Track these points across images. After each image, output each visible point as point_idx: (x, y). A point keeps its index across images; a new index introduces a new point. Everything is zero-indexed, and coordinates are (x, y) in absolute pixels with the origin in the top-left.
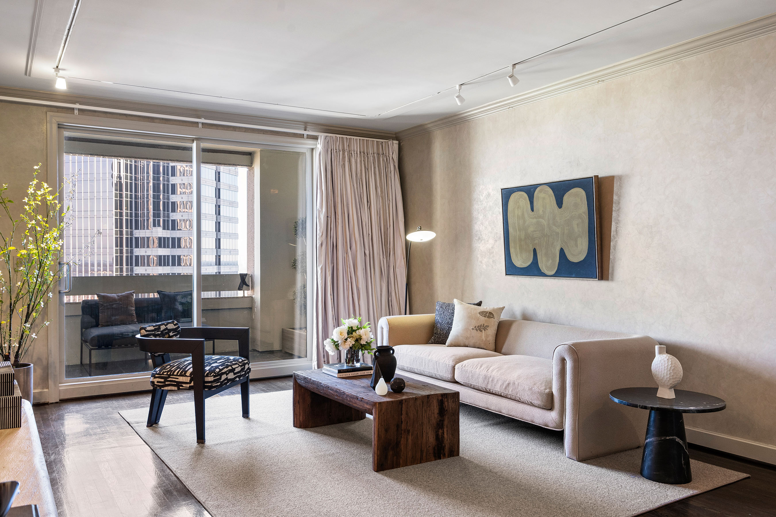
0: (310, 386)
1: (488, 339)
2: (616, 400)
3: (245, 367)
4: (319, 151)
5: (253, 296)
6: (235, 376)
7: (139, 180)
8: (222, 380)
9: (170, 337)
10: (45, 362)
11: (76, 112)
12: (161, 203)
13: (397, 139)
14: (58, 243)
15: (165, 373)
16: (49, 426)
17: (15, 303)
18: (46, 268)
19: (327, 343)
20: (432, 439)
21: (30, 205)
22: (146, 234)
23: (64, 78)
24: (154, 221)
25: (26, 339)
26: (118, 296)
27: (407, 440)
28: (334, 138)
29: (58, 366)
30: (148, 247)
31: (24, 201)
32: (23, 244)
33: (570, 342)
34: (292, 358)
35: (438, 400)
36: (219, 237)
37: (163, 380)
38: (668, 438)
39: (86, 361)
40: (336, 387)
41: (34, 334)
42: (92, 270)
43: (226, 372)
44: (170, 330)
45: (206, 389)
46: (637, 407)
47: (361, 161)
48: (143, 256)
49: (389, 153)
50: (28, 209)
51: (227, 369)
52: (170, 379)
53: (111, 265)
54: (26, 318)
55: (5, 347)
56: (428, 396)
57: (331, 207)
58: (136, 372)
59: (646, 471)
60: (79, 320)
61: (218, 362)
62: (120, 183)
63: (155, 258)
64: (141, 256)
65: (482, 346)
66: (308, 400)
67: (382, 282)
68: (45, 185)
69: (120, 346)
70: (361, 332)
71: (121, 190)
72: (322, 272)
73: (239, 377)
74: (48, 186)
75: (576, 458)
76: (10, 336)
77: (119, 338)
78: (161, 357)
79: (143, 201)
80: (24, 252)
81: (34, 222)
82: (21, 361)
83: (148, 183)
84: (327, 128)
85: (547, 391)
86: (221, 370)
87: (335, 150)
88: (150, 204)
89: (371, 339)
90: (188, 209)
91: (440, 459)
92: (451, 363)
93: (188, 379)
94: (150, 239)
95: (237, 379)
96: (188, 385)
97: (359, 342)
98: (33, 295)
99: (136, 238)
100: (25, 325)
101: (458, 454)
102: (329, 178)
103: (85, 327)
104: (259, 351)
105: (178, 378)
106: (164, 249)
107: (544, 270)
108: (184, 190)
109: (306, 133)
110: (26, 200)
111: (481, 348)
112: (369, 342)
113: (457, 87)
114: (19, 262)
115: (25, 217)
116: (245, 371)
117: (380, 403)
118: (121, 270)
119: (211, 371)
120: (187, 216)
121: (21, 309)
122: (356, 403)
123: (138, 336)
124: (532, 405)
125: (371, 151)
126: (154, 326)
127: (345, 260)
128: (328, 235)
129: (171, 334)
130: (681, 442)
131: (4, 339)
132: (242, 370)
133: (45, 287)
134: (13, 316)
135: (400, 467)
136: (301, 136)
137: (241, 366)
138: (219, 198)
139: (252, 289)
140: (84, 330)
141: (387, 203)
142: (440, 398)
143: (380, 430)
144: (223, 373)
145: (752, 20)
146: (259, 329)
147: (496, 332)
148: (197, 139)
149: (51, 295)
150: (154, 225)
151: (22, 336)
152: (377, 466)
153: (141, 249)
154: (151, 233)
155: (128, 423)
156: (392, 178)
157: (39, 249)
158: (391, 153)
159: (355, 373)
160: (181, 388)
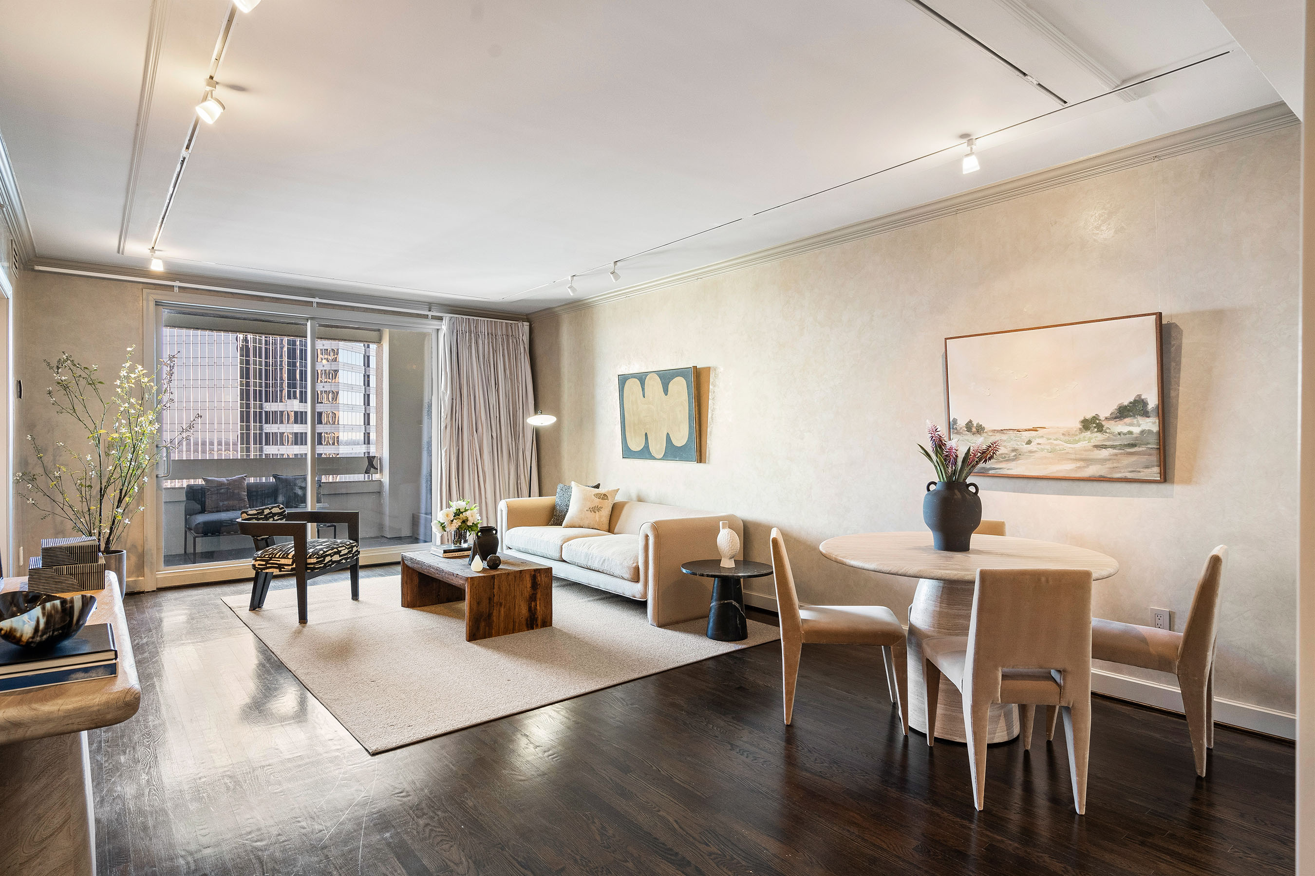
0: (415, 566)
1: (602, 520)
2: (684, 571)
3: (352, 549)
4: (444, 332)
5: (382, 480)
6: (341, 558)
7: (271, 345)
8: (326, 562)
9: (274, 520)
10: (140, 549)
11: (176, 289)
12: (298, 372)
13: (528, 320)
14: (154, 426)
15: (267, 556)
16: (144, 612)
17: (106, 488)
18: (140, 452)
19: (434, 525)
20: (524, 611)
21: (122, 388)
22: (279, 407)
23: (160, 259)
24: (289, 392)
25: (118, 525)
26: (228, 480)
27: (500, 611)
28: (460, 319)
29: (155, 552)
30: (282, 422)
31: (115, 383)
32: (115, 428)
33: (654, 520)
34: (418, 543)
35: (531, 575)
36: (368, 412)
37: (264, 563)
38: (726, 602)
39: (190, 550)
40: (437, 566)
41: (127, 520)
42: (212, 450)
43: (330, 554)
44: (275, 514)
45: (308, 571)
46: (696, 575)
47: (489, 343)
48: (275, 433)
49: (519, 335)
50: (120, 392)
51: (332, 551)
52: (272, 561)
53: (235, 444)
54: (118, 504)
55: (94, 533)
56: (521, 571)
57: (457, 389)
58: (243, 559)
59: (710, 632)
60: (182, 507)
61: (323, 544)
62: (247, 347)
63: (290, 436)
64: (272, 433)
65: (596, 527)
66: (416, 580)
67: (510, 465)
68: (140, 368)
69: (229, 533)
70: (468, 514)
71: (248, 355)
72: (446, 455)
73: (346, 559)
74: (142, 369)
75: (656, 625)
76: (100, 522)
77: (227, 524)
78: (264, 541)
79: (276, 369)
80: (116, 435)
81: (126, 405)
82: (113, 548)
83: (282, 348)
84: (453, 308)
85: (635, 564)
86: (325, 552)
87: (461, 331)
88: (283, 372)
89: (478, 520)
90: (331, 378)
91: (533, 629)
92: (560, 543)
93: (290, 562)
94: (284, 414)
95: (344, 561)
96: (290, 567)
97: (466, 524)
98: (125, 479)
99: (266, 412)
100: (117, 510)
101: (551, 625)
102: (455, 360)
103: (189, 513)
104: (387, 538)
105: (280, 561)
106: (301, 425)
107: (654, 454)
108: (326, 357)
109: (430, 314)
110: (118, 382)
111: (595, 529)
112: (475, 523)
113: (570, 278)
114: (111, 446)
115: (117, 400)
116: (353, 554)
117: (472, 578)
118: (248, 450)
119: (314, 554)
120: (330, 387)
121: (112, 494)
122: (452, 580)
123: (239, 520)
124: (623, 578)
125: (499, 333)
126: (257, 510)
127: (471, 443)
128: (453, 417)
129: (276, 518)
130: (737, 605)
131: (94, 525)
132: (349, 552)
133: (139, 472)
134: (103, 501)
135: (492, 637)
136: (426, 317)
137: (348, 548)
138: (369, 366)
139: (380, 472)
140: (188, 517)
141: (516, 385)
142: (533, 573)
143: (472, 603)
144: (327, 555)
145: (807, 236)
146: (388, 514)
147: (610, 513)
148: (312, 319)
149: (146, 479)
150: (289, 398)
151: (114, 521)
152: (469, 636)
153: (272, 425)
154: (285, 407)
155: (230, 608)
156: (522, 360)
157: (133, 432)
158: (521, 335)
159: (461, 553)
160: (282, 570)
